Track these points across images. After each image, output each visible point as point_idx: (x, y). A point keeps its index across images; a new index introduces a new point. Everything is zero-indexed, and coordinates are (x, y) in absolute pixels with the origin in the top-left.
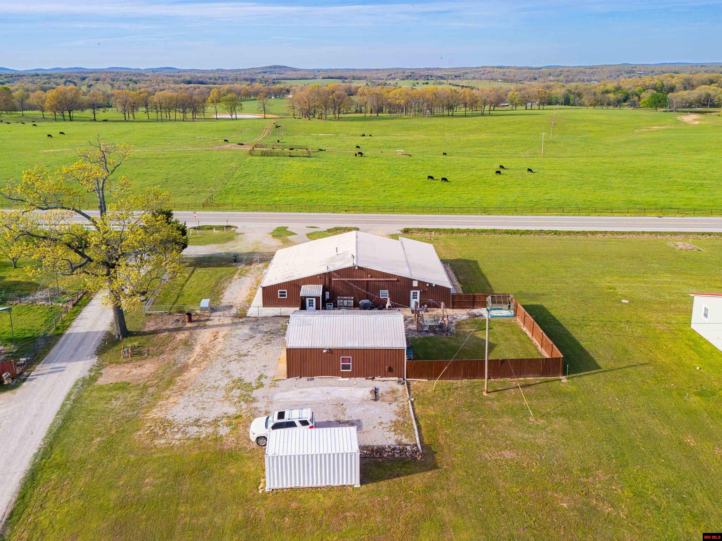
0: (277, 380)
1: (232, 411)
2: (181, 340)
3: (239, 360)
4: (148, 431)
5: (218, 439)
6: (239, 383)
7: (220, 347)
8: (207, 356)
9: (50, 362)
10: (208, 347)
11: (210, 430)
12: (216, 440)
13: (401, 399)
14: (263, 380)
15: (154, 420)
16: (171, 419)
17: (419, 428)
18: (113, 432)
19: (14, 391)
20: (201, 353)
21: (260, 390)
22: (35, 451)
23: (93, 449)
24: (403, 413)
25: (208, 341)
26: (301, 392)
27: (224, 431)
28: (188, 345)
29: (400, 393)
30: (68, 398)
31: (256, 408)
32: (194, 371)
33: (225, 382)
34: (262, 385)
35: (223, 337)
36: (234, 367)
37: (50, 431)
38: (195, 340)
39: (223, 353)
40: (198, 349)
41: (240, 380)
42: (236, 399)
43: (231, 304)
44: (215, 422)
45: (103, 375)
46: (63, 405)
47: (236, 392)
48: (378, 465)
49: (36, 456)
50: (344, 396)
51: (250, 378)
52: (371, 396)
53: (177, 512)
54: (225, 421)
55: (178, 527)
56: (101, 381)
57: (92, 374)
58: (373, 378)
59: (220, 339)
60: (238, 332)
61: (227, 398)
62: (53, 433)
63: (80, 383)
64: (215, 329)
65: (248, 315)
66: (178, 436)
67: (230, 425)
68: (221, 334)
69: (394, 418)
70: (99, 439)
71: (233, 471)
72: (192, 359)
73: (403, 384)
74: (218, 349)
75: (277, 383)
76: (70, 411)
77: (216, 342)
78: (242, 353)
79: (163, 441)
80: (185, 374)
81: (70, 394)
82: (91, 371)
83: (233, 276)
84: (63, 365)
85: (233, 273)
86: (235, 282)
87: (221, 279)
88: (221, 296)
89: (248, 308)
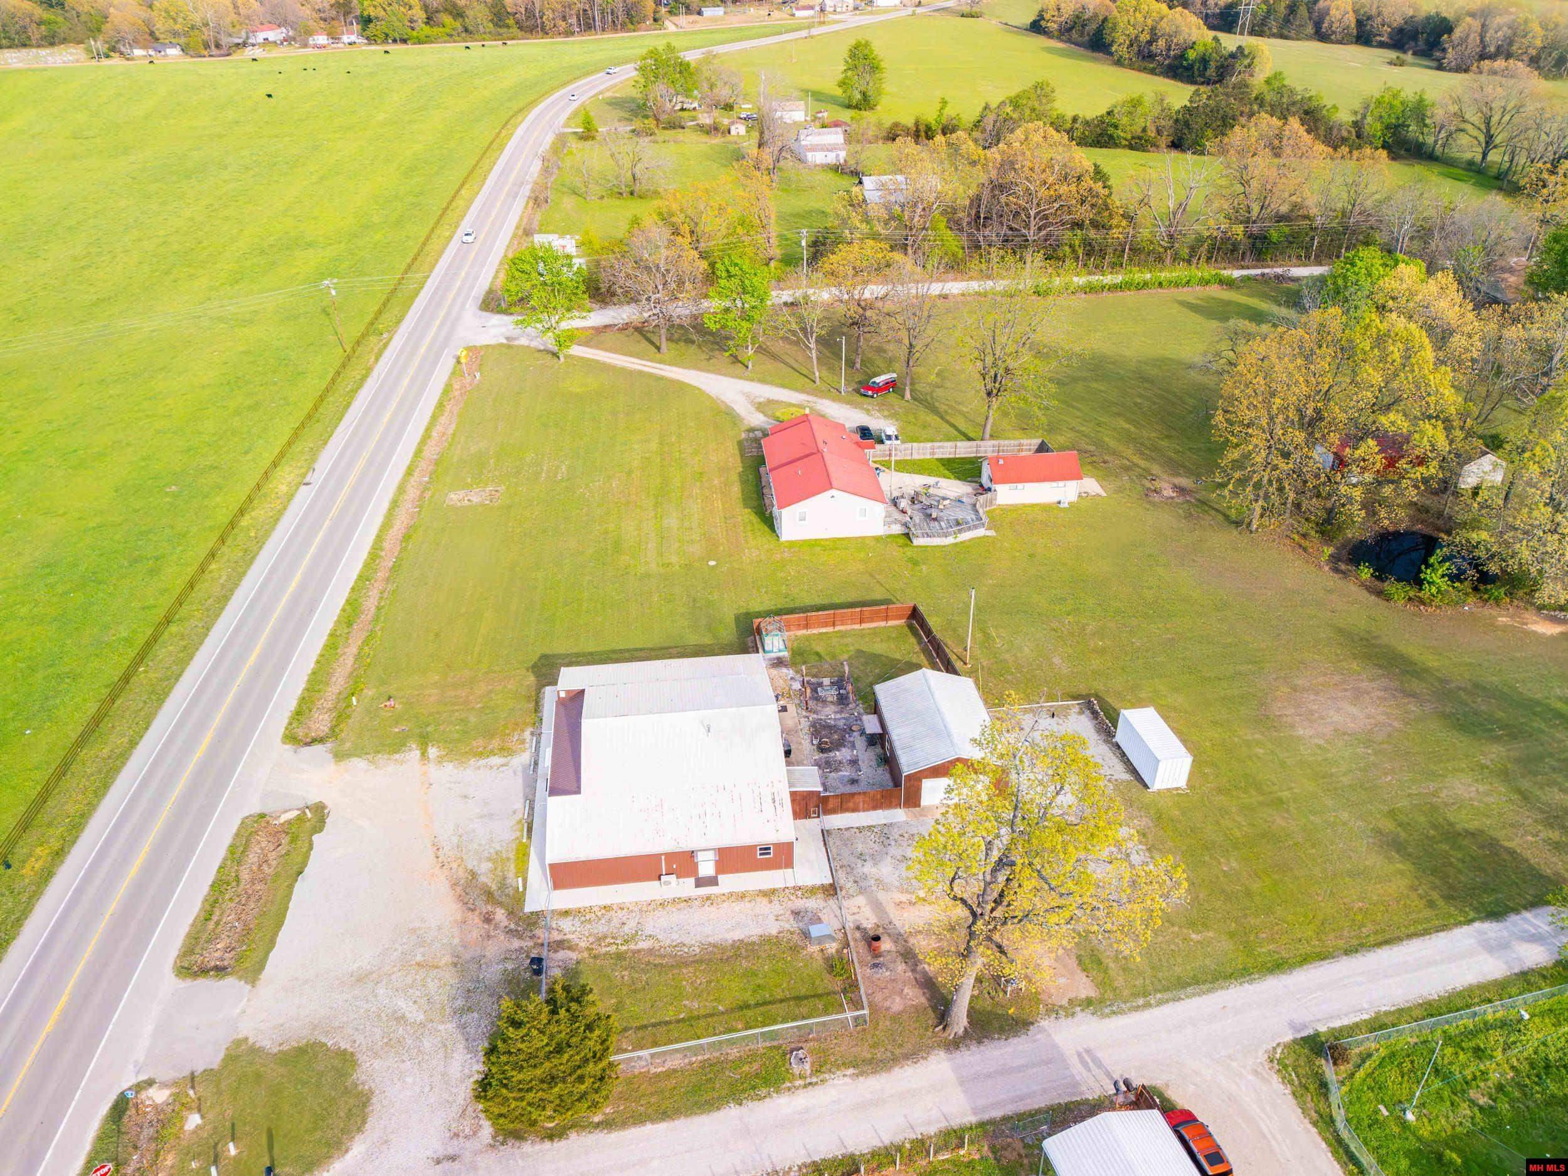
9: (1076, 1085)
22: (1246, 985)
23: (1211, 934)
30: (1147, 1005)
37: (1209, 991)
43: (787, 916)
45: (1072, 995)
46: (1160, 1003)
49: (1251, 982)
56: (1086, 992)
57: (1078, 1009)
59: (920, 893)
60: (892, 880)
62: (1210, 987)
63: (1107, 1011)
64: (891, 908)
68: (903, 896)
70: (1194, 936)
76: (1166, 989)
77: (930, 896)
81: (1137, 1008)
82: (1073, 1014)
83: (639, 951)
84: (1074, 1061)
85: (620, 956)
86: (671, 938)
87: (657, 965)
88: (755, 938)
89: (797, 888)
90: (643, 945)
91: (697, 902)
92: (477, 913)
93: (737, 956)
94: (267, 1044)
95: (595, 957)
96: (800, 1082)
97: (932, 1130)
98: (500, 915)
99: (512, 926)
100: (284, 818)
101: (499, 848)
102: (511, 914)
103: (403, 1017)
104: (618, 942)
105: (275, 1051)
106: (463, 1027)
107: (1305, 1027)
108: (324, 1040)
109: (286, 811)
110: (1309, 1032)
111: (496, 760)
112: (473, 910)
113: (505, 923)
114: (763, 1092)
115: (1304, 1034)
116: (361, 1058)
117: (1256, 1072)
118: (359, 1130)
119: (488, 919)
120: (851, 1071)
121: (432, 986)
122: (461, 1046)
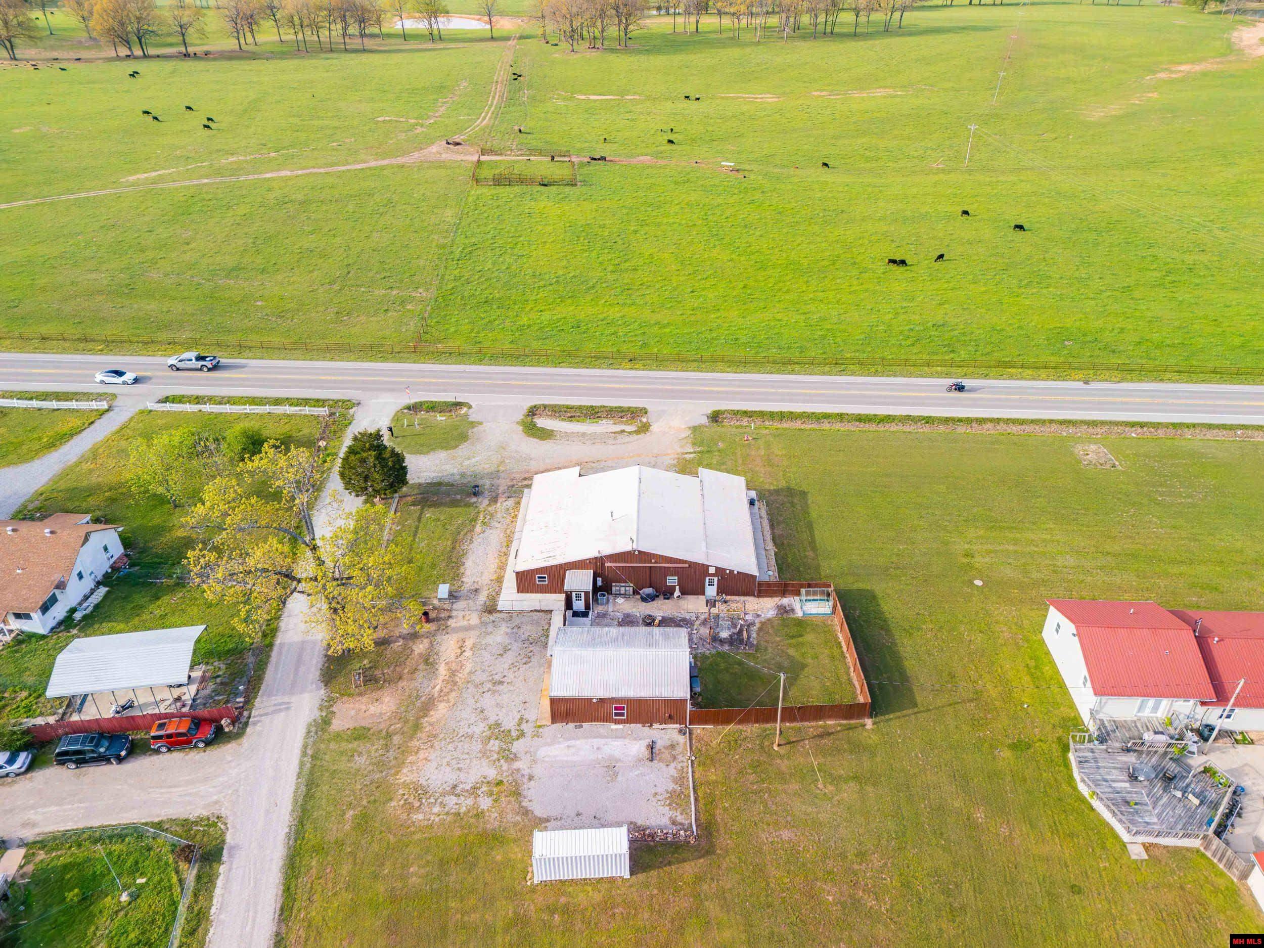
0: (540, 727)
1: (492, 774)
2: (420, 655)
3: (494, 692)
4: (402, 802)
5: (479, 815)
6: (497, 731)
7: (468, 667)
8: (455, 683)
9: (269, 696)
10: (454, 666)
11: (470, 802)
12: (477, 816)
13: (680, 758)
14: (524, 726)
15: (405, 785)
16: (424, 783)
17: (696, 800)
18: (365, 802)
19: (239, 741)
20: (446, 678)
21: (522, 741)
22: (287, 830)
23: (347, 827)
24: (680, 780)
25: (453, 657)
26: (569, 747)
27: (485, 803)
28: (429, 661)
29: (679, 749)
30: (304, 754)
31: (518, 770)
32: (442, 708)
33: (479, 728)
34: (522, 735)
35: (471, 649)
36: (488, 701)
37: (295, 801)
38: (437, 654)
39: (473, 677)
40: (442, 670)
41: (498, 725)
42: (495, 756)
43: (476, 586)
44: (474, 791)
45: (337, 715)
46: (302, 764)
47: (494, 745)
48: (650, 850)
49: (288, 835)
50: (617, 754)
51: (509, 723)
52: (647, 753)
53: (448, 909)
54: (485, 788)
55: (451, 926)
56: (337, 725)
57: (324, 714)
58: (651, 725)
59: (468, 653)
60: (489, 640)
61: (484, 754)
62: (299, 804)
63: (313, 729)
64: (461, 635)
65: (499, 608)
66: (436, 809)
67: (491, 794)
68: (469, 643)
69: (671, 786)
70: (351, 813)
71: (499, 858)
72: (438, 688)
73: (685, 734)
74: (467, 670)
75: (541, 730)
76: (311, 773)
77: (462, 658)
78: (497, 678)
79: (421, 817)
80: (432, 713)
81: (305, 747)
82: (321, 710)
83: (474, 527)
84: (286, 699)
85: (474, 520)
86: (478, 540)
87: (459, 533)
88: (462, 570)
89: (498, 594)
90: (478, 528)
91: (504, 549)
107: (231, 856)
110: (225, 857)
115: (225, 852)
117: (216, 802)
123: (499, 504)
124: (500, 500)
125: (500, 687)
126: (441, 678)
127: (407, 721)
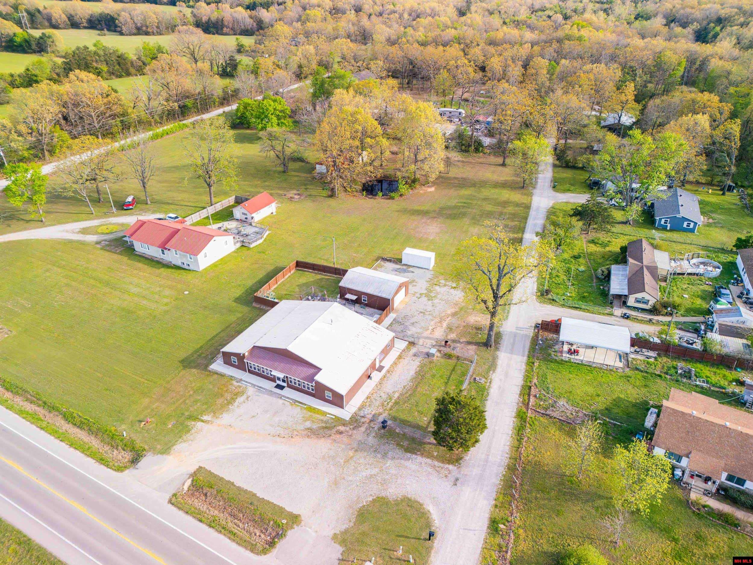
1: (437, 288)
2: (453, 334)
3: (426, 310)
6: (430, 298)
7: (432, 323)
8: (441, 318)
10: (439, 324)
11: (447, 283)
14: (419, 296)
20: (444, 322)
25: (438, 328)
27: (443, 282)
28: (450, 329)
32: (449, 312)
33: (436, 301)
34: (421, 294)
36: (429, 308)
38: (445, 332)
39: (432, 318)
40: (445, 324)
41: (429, 300)
43: (414, 358)
44: (445, 285)
51: (424, 299)
59: (431, 328)
60: (419, 331)
61: (438, 293)
63: (505, 318)
64: (431, 336)
65: (407, 343)
67: (440, 283)
68: (429, 332)
72: (449, 319)
74: (433, 322)
75: (413, 293)
77: (434, 327)
78: (422, 314)
80: (454, 312)
81: (508, 313)
82: (502, 325)
83: (398, 398)
84: (518, 332)
85: (396, 403)
86: (400, 387)
87: (410, 396)
88: (418, 369)
89: (404, 351)
90: (396, 395)
91: (388, 375)
92: (333, 435)
93: (423, 376)
94: (344, 527)
95: (391, 409)
96: (488, 384)
97: (524, 367)
98: (342, 428)
99: (352, 427)
100: (186, 488)
101: (301, 416)
102: (344, 425)
103: (371, 475)
104: (388, 401)
105: (352, 524)
106: (393, 458)
107: (533, 293)
108: (361, 505)
109: (184, 484)
111: (240, 399)
112: (331, 436)
113: (348, 429)
114: (485, 393)
116: (383, 494)
117: (542, 307)
118: (421, 505)
119: (341, 433)
120: (491, 372)
121: (362, 461)
122: (403, 462)
123: (373, 413)
124: (370, 416)
125: (422, 311)
126: (446, 322)
127: (465, 311)
